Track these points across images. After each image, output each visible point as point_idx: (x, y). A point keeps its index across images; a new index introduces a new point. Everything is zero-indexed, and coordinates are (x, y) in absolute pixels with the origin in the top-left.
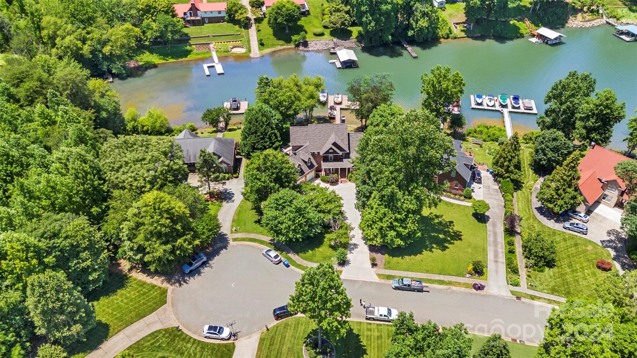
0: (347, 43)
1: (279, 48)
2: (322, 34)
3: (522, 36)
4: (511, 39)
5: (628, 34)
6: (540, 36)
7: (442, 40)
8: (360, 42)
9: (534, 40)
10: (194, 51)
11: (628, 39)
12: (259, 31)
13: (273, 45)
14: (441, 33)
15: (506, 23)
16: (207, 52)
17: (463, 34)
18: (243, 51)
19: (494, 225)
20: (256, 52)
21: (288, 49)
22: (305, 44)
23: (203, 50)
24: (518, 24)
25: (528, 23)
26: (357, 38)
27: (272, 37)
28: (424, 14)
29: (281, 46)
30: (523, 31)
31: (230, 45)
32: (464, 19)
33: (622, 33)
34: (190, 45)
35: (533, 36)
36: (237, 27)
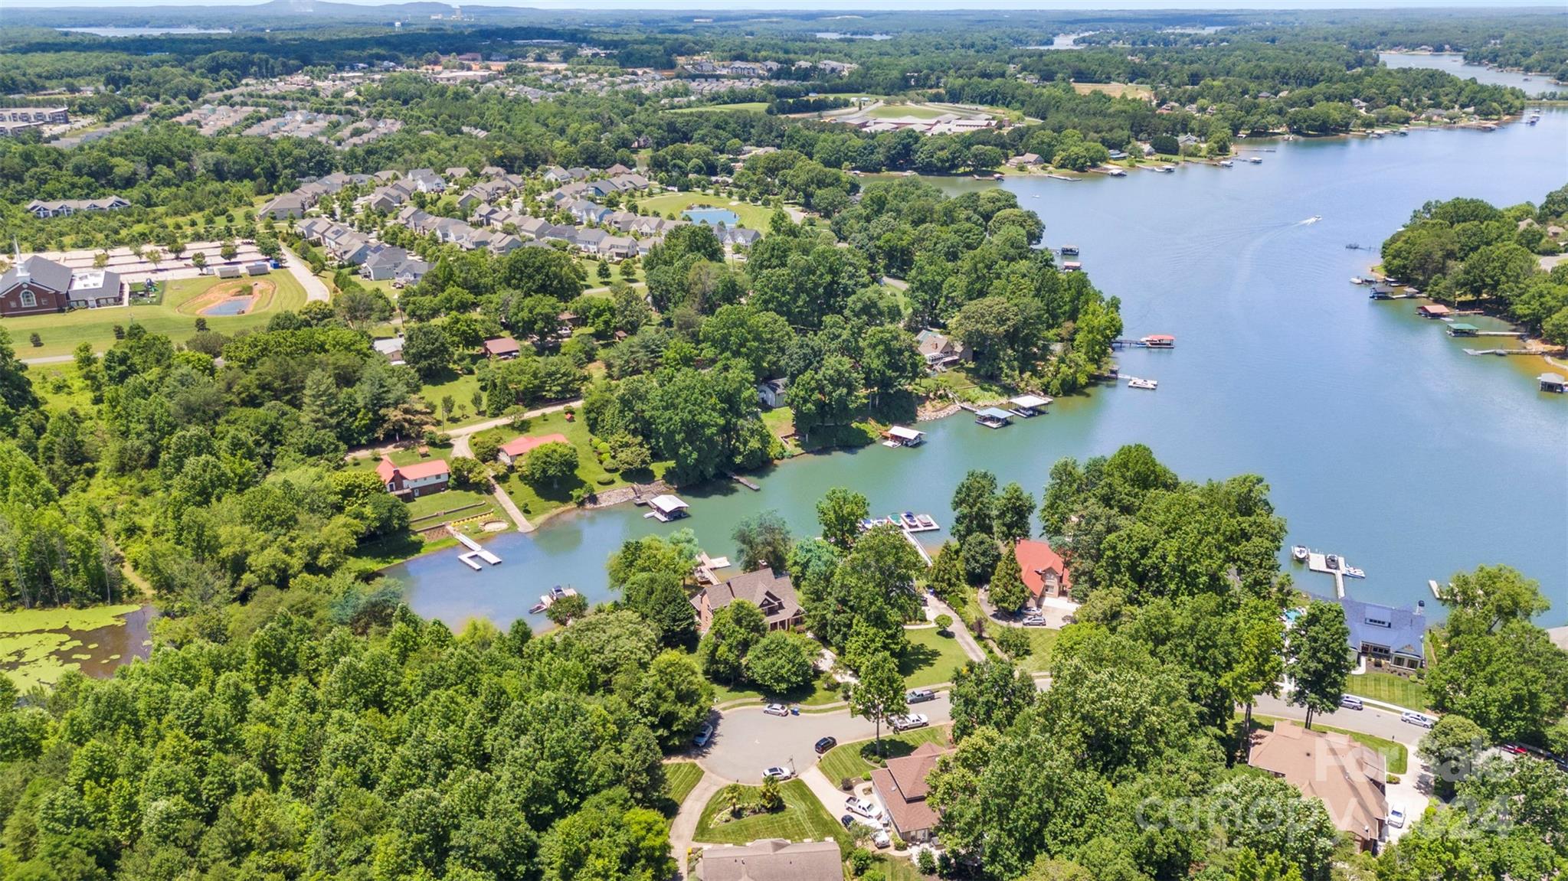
0: (652, 487)
1: (554, 512)
2: (612, 482)
3: (872, 441)
4: (862, 446)
5: (992, 419)
6: (895, 438)
7: (776, 462)
8: (671, 484)
9: (889, 443)
10: (426, 541)
11: (994, 425)
12: (511, 493)
13: (544, 510)
14: (774, 451)
15: (848, 427)
16: (448, 539)
17: (799, 450)
18: (504, 526)
19: (962, 637)
20: (524, 525)
21: (569, 511)
22: (593, 499)
23: (437, 536)
24: (862, 426)
25: (873, 423)
26: (664, 477)
27: (536, 499)
28: (752, 432)
29: (555, 509)
30: (871, 435)
31: (479, 521)
32: (792, 430)
33: (985, 419)
34: (415, 533)
35: (886, 438)
36: (472, 493)
